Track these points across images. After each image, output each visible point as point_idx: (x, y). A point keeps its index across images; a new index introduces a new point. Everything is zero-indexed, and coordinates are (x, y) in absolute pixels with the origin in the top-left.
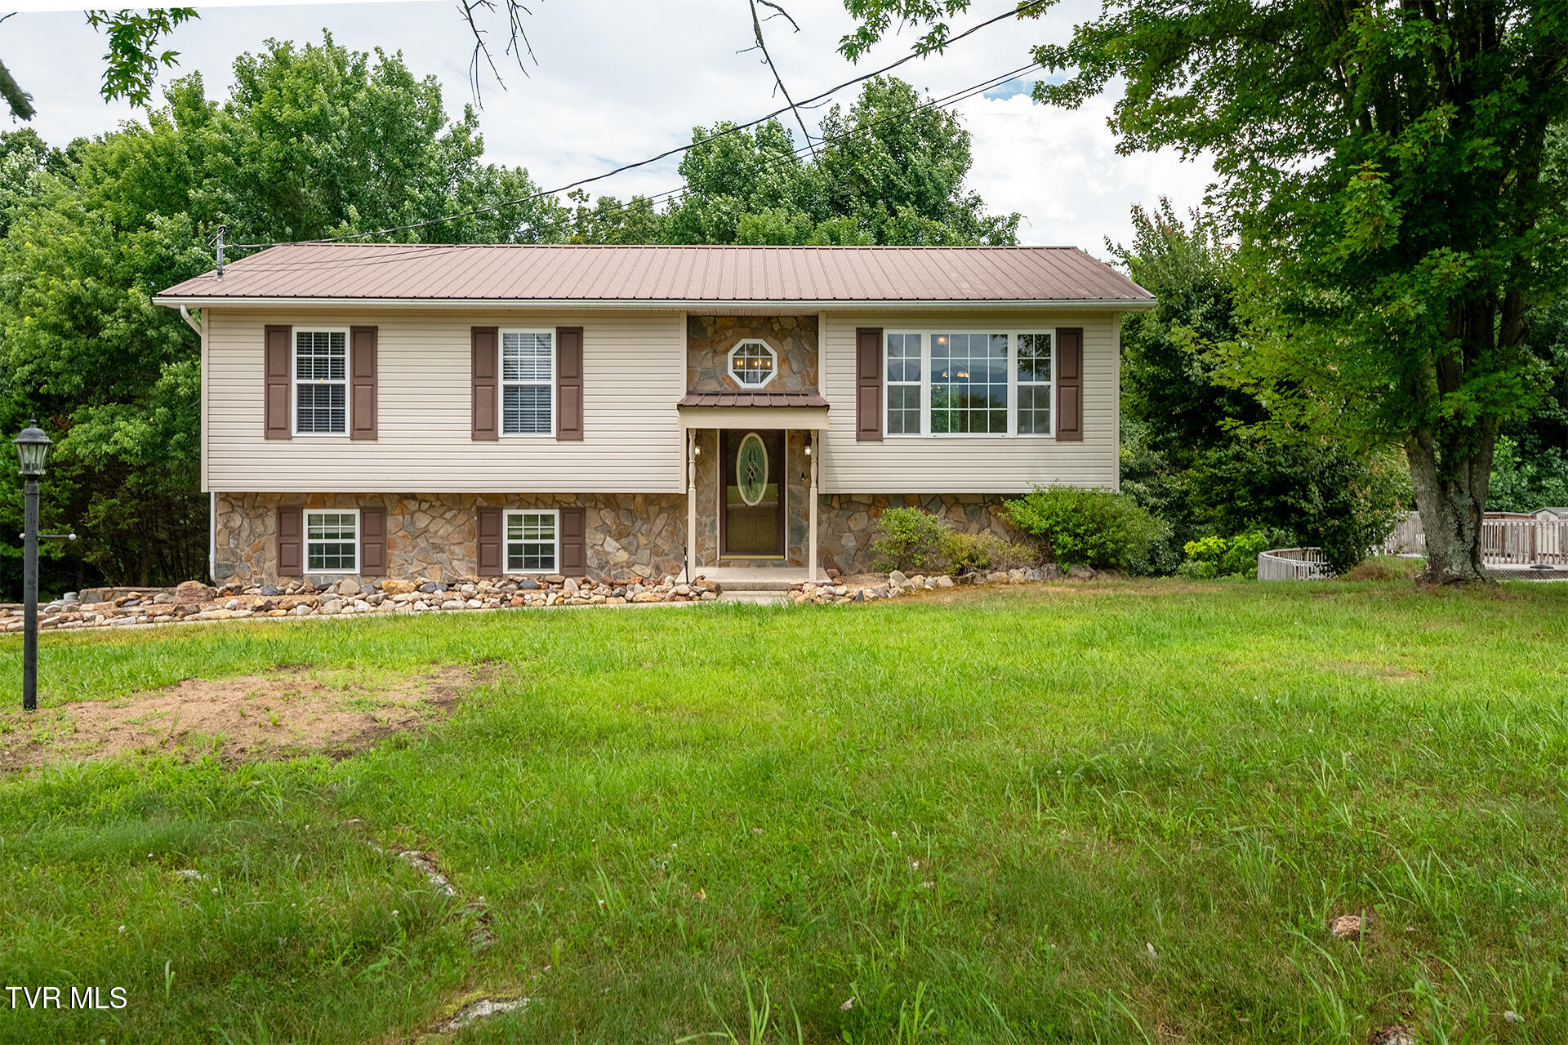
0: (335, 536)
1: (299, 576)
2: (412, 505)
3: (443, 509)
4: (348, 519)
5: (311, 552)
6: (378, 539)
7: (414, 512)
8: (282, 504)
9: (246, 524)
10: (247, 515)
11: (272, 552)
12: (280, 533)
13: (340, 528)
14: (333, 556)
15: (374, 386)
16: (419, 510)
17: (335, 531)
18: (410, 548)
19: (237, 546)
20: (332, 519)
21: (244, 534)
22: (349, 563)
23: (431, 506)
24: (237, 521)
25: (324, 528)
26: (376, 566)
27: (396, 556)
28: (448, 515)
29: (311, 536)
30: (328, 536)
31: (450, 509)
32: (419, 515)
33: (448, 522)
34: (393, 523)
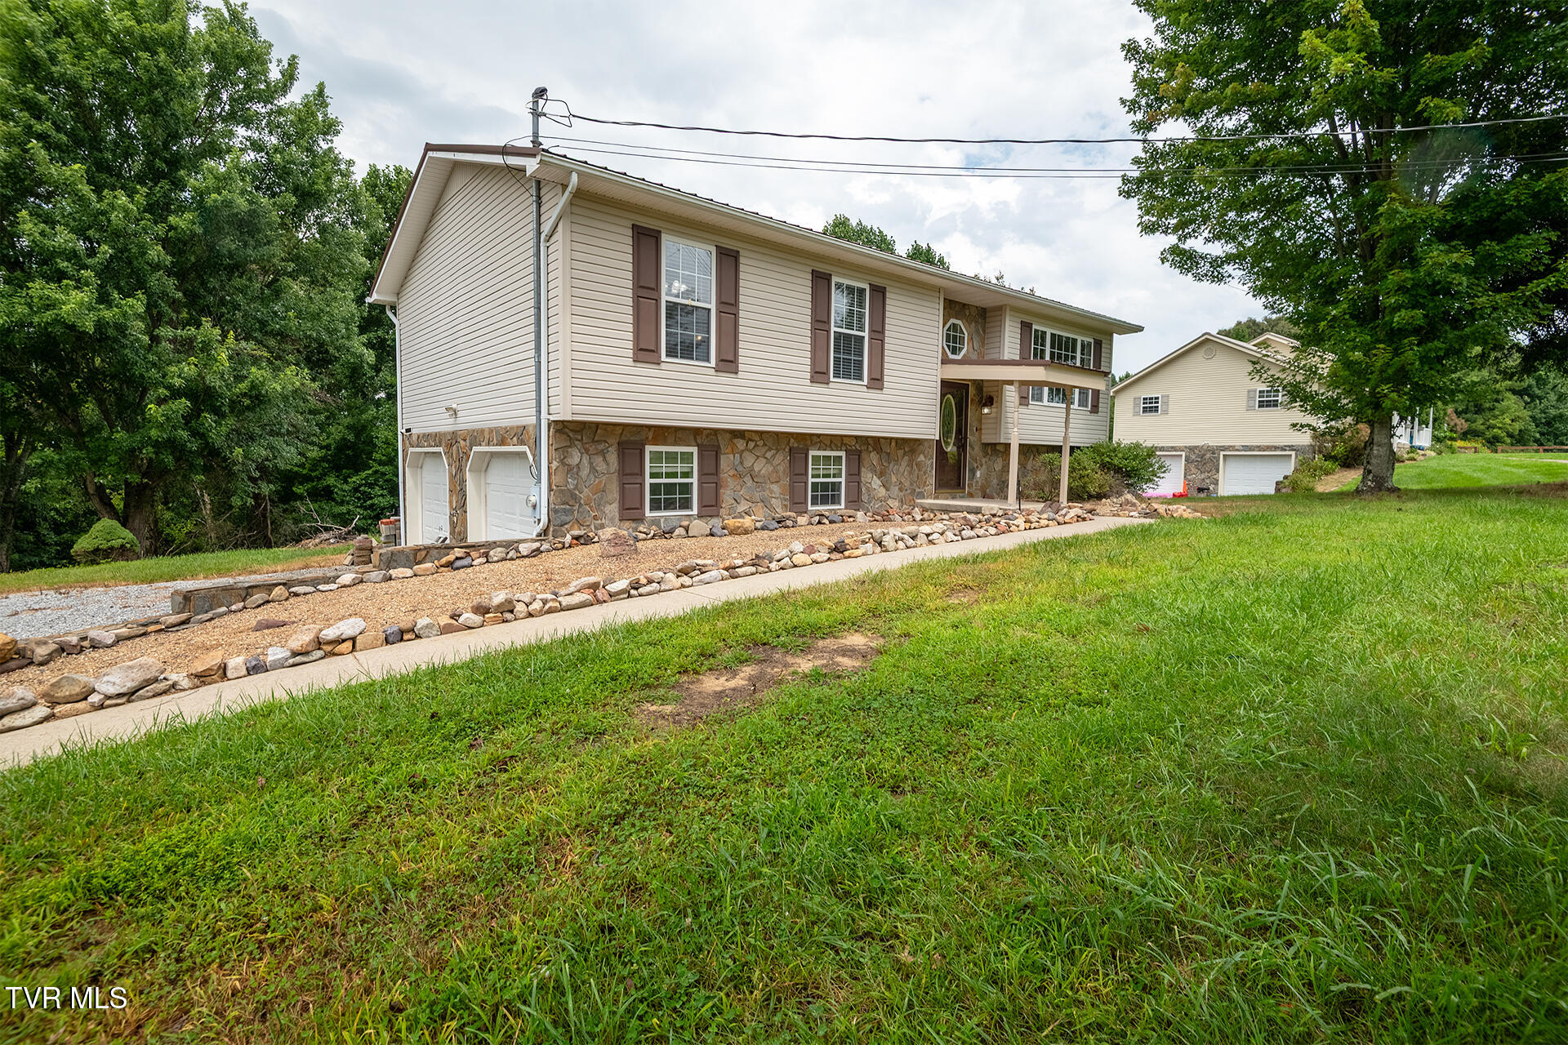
0: (674, 475)
1: (640, 519)
2: (741, 444)
3: (764, 449)
4: (687, 458)
5: (652, 493)
6: (713, 479)
7: (743, 451)
8: (624, 438)
9: (585, 461)
10: (587, 451)
11: (614, 493)
12: (623, 472)
13: (680, 467)
14: (671, 496)
15: (736, 315)
16: (746, 449)
17: (674, 470)
18: (739, 487)
19: (576, 487)
20: (672, 457)
21: (585, 472)
22: (686, 504)
23: (756, 445)
24: (575, 457)
25: (664, 468)
26: (711, 508)
27: (727, 496)
28: (769, 455)
29: (653, 476)
30: (669, 475)
31: (770, 449)
32: (746, 454)
33: (768, 461)
34: (726, 461)
